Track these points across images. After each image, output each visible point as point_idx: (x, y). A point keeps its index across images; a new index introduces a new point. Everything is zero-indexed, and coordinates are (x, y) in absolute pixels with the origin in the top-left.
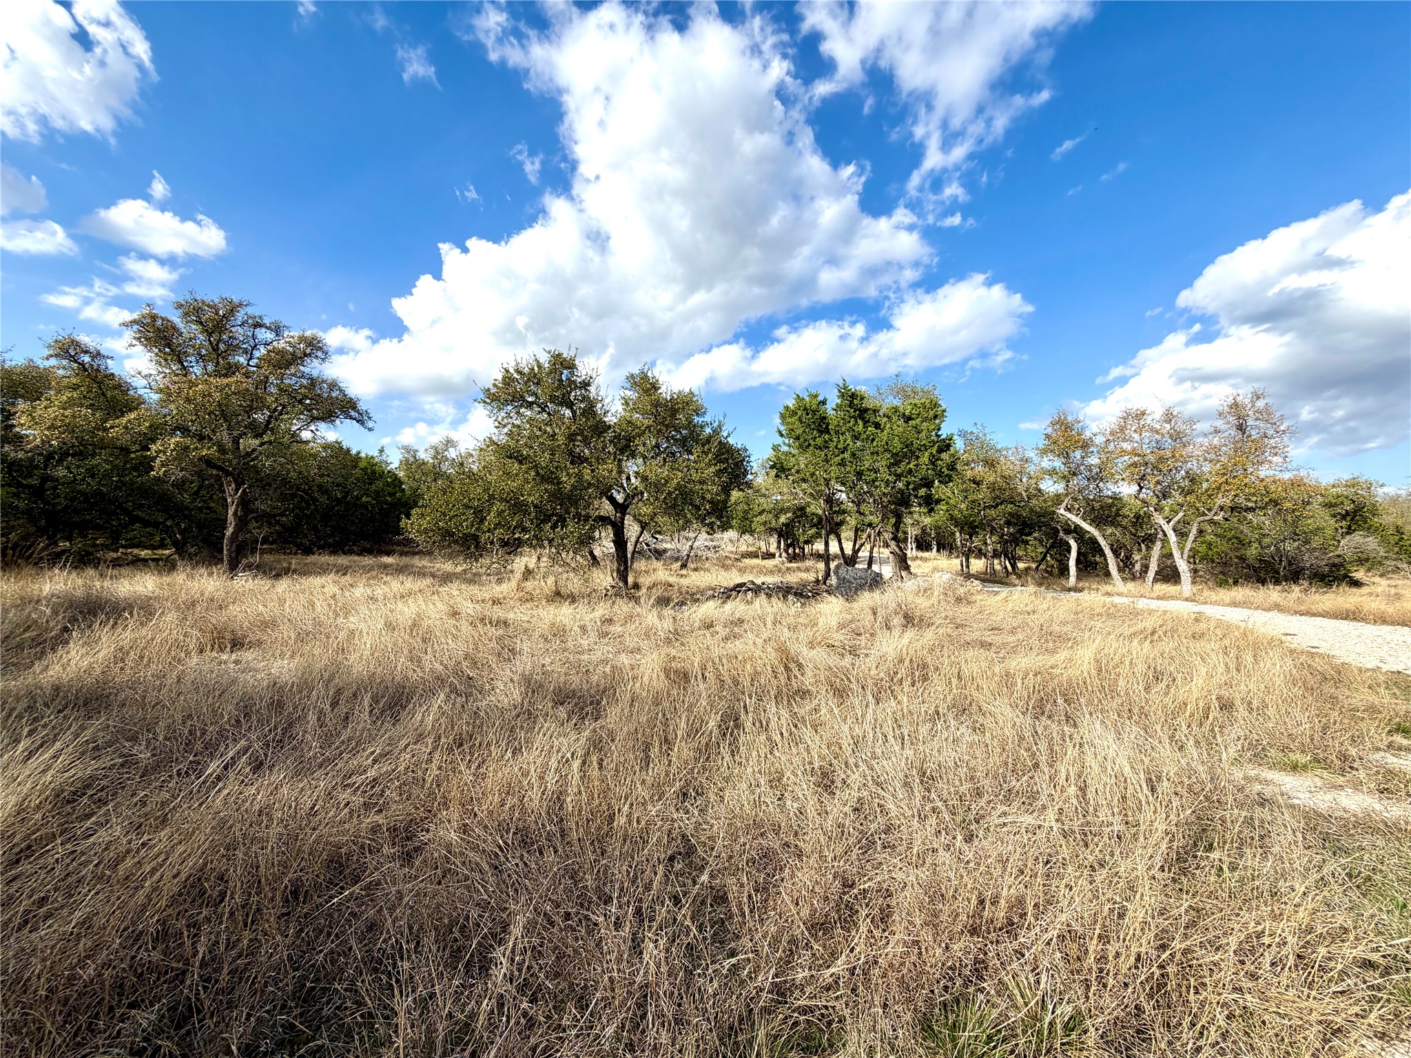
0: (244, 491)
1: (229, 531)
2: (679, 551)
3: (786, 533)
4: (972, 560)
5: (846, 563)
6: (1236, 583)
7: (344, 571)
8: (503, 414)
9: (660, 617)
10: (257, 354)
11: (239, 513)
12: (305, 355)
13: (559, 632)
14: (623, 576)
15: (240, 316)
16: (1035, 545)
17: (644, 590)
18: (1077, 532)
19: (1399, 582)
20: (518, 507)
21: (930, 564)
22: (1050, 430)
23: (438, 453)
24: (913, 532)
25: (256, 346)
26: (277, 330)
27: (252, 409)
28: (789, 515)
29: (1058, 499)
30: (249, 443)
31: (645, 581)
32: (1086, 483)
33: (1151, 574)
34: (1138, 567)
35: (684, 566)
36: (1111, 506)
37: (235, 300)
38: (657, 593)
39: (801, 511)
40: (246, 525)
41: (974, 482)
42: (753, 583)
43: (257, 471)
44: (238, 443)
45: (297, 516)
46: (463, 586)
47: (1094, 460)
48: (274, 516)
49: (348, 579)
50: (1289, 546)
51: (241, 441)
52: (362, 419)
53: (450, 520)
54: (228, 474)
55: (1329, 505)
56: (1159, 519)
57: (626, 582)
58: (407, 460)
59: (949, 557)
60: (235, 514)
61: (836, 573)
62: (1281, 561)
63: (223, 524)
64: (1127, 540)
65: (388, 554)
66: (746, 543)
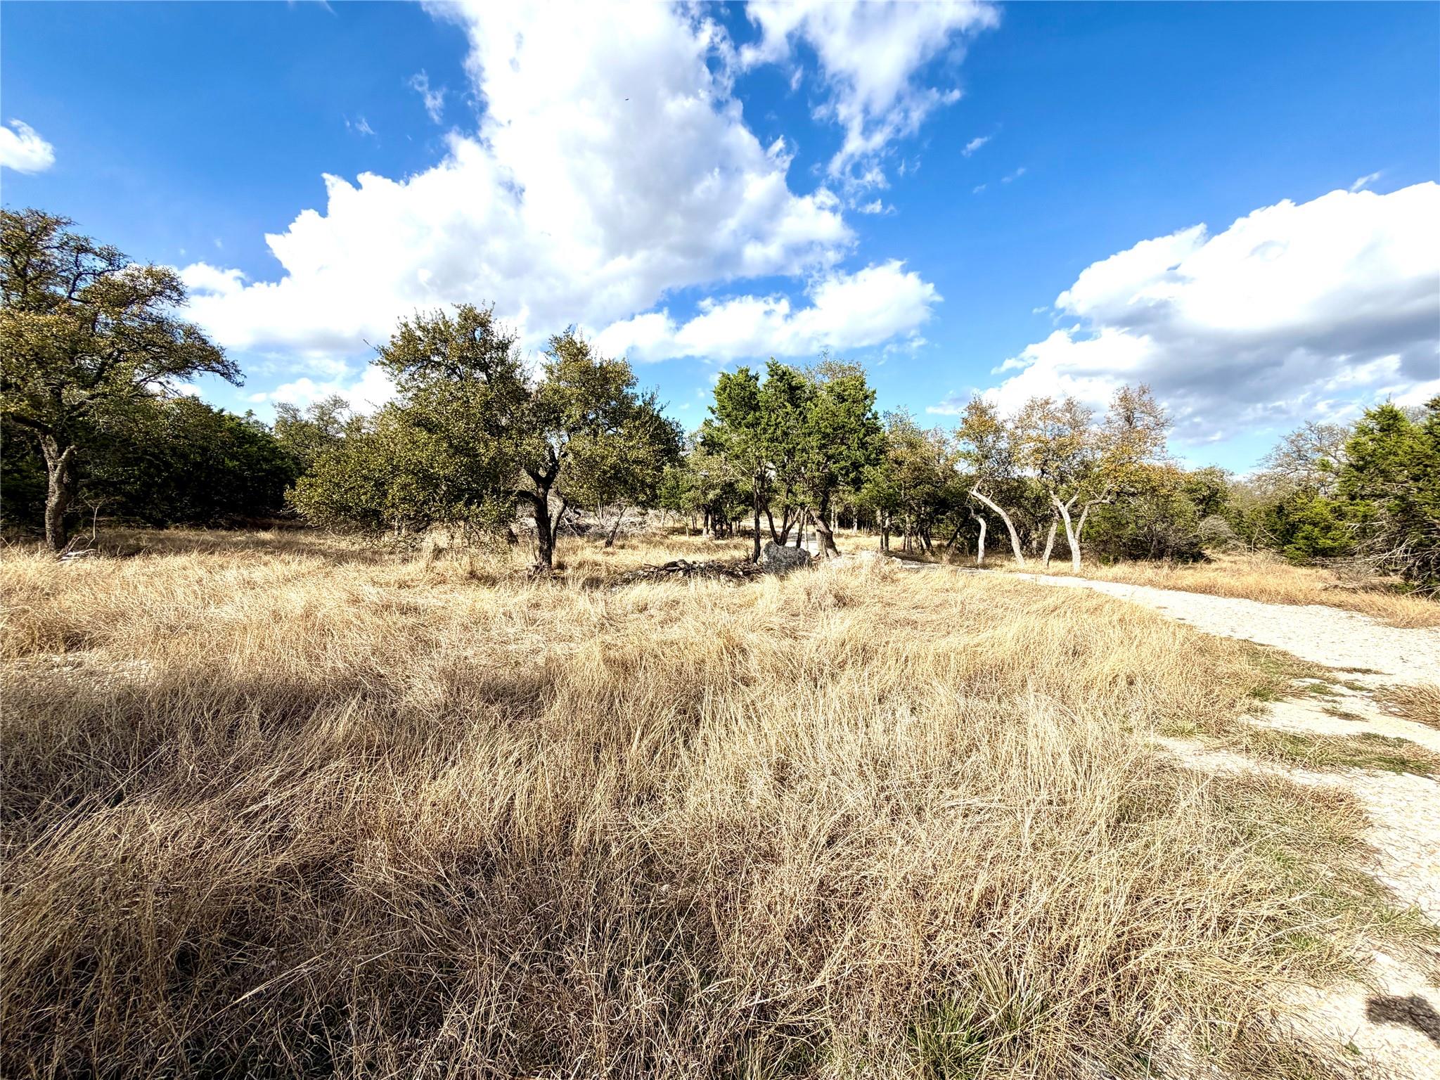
0: (71, 453)
1: (52, 501)
2: (603, 527)
3: (714, 511)
4: (891, 538)
5: (776, 541)
6: (1116, 561)
7: (209, 548)
8: (405, 376)
9: (592, 601)
10: (81, 285)
11: (65, 480)
12: (154, 292)
13: (480, 620)
14: (547, 555)
15: (56, 237)
16: (948, 526)
17: (569, 571)
18: (986, 512)
19: (1237, 558)
20: (427, 480)
21: (852, 540)
22: (966, 414)
23: (325, 414)
24: (836, 509)
25: (80, 274)
26: (111, 258)
27: (76, 352)
28: (718, 491)
29: (970, 481)
30: (75, 394)
31: (570, 559)
32: (996, 466)
33: (1048, 552)
34: (1034, 544)
35: (609, 544)
36: (1016, 489)
37: (49, 215)
38: (586, 572)
39: (729, 488)
40: (75, 493)
41: (896, 462)
42: (685, 563)
43: (89, 428)
44: (59, 394)
45: (144, 484)
46: (362, 567)
47: (1003, 445)
48: (114, 484)
49: (216, 559)
50: (1158, 527)
51: (64, 391)
52: (228, 371)
53: (346, 493)
54: (46, 431)
55: (1191, 491)
56: (1056, 502)
57: (550, 562)
58: (285, 422)
59: (869, 534)
60: (59, 480)
61: (767, 551)
62: (1152, 540)
63: (43, 490)
64: (1027, 521)
65: (266, 528)
66: (670, 520)
